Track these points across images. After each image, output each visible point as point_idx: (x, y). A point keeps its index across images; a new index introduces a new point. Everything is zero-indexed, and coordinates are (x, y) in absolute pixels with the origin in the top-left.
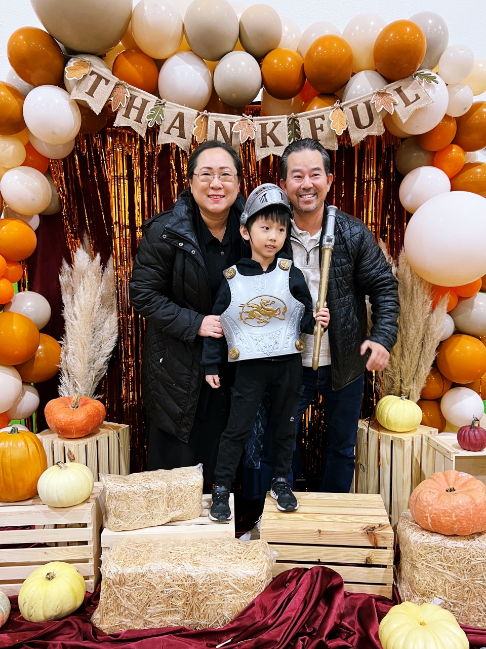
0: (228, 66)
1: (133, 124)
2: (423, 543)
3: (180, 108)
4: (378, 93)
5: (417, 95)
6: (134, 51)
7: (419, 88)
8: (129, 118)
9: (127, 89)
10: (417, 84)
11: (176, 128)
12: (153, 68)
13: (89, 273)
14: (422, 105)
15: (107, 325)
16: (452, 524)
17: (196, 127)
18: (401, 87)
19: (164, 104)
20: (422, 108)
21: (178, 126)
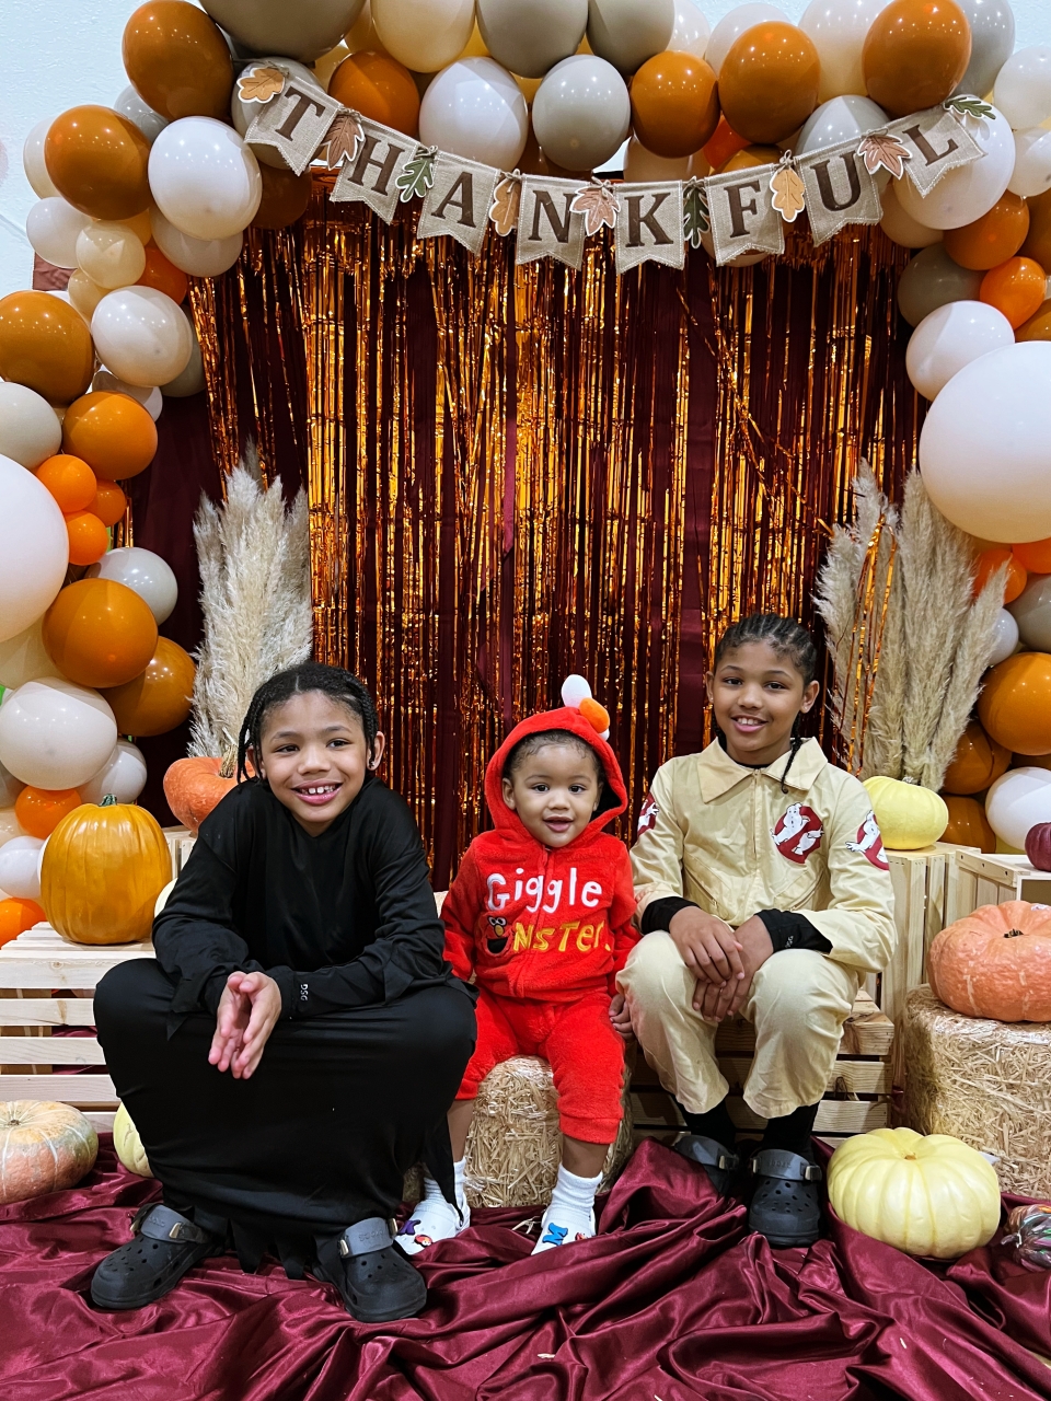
0: (564, 83)
1: (369, 196)
2: (955, 1035)
3: (466, 163)
4: (871, 137)
5: (951, 142)
6: (372, 54)
7: (956, 128)
8: (361, 184)
9: (359, 126)
10: (951, 121)
11: (456, 204)
12: (410, 89)
13: (260, 514)
14: (963, 162)
15: (289, 625)
16: (1019, 993)
17: (497, 202)
18: (918, 126)
19: (432, 156)
20: (962, 167)
21: (460, 200)
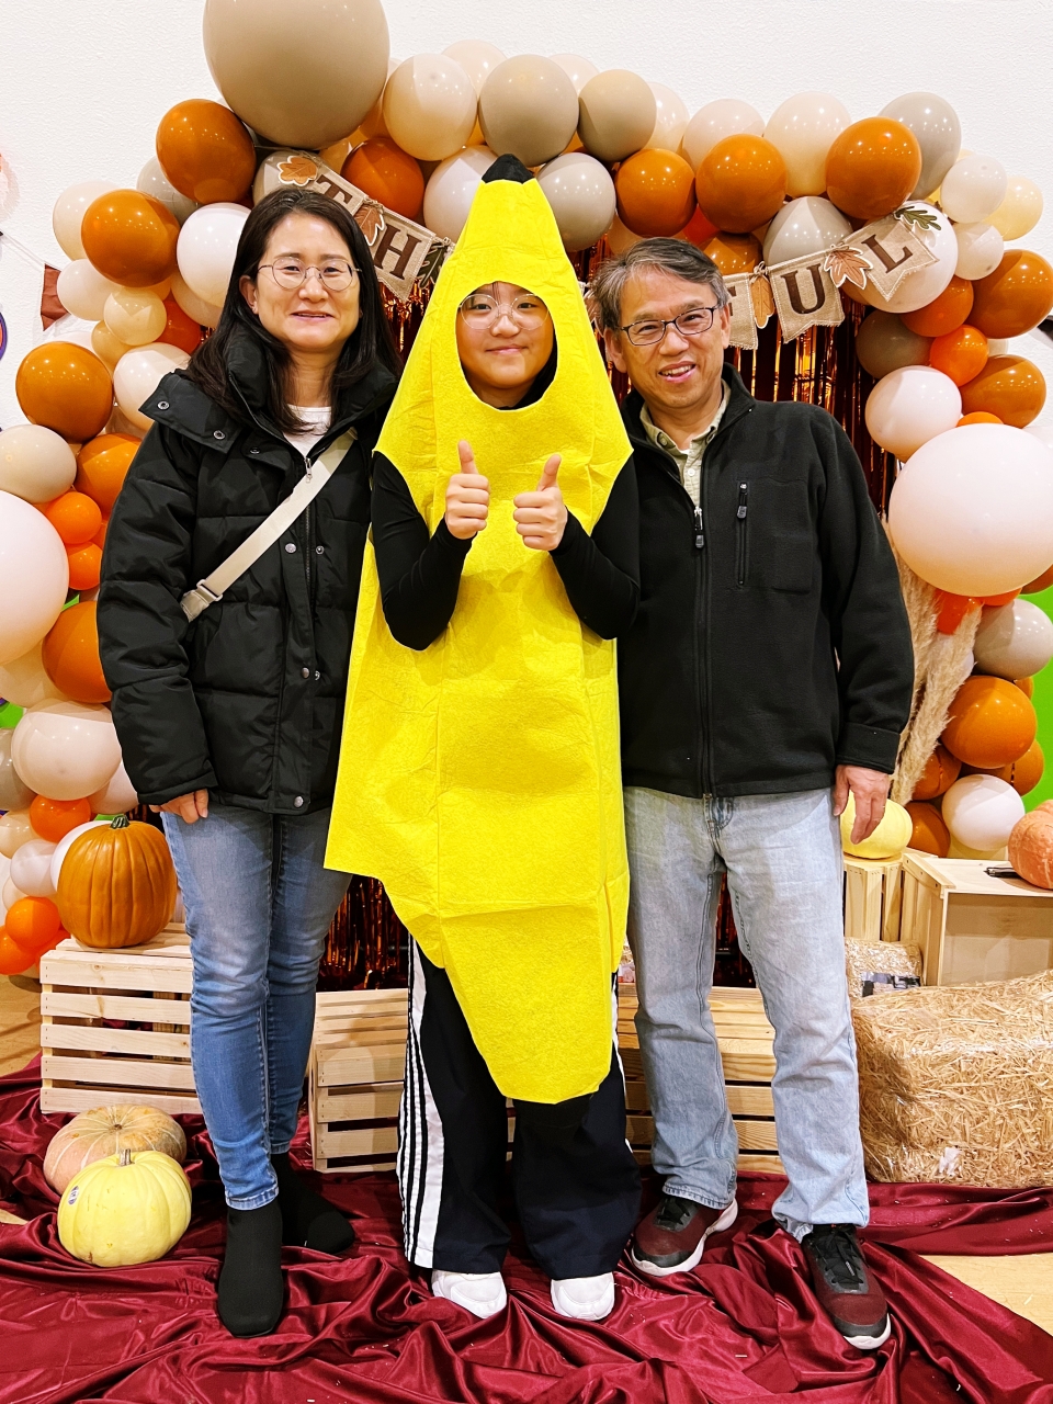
0: (557, 181)
1: (390, 279)
4: (834, 252)
5: (906, 250)
6: (381, 145)
7: (907, 236)
10: (903, 230)
12: (417, 176)
14: (916, 266)
18: (875, 236)
19: (446, 247)
20: (913, 272)
